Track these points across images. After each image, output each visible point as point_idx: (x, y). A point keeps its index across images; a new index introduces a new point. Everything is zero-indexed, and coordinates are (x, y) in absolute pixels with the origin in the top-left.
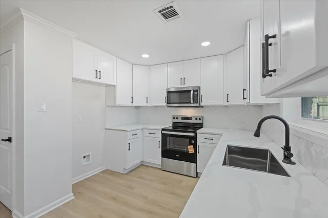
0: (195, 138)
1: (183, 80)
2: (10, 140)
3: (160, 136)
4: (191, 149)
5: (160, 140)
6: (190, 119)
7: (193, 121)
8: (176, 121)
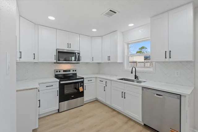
1: (69, 45)
3: (58, 86)
4: (81, 89)
7: (71, 72)
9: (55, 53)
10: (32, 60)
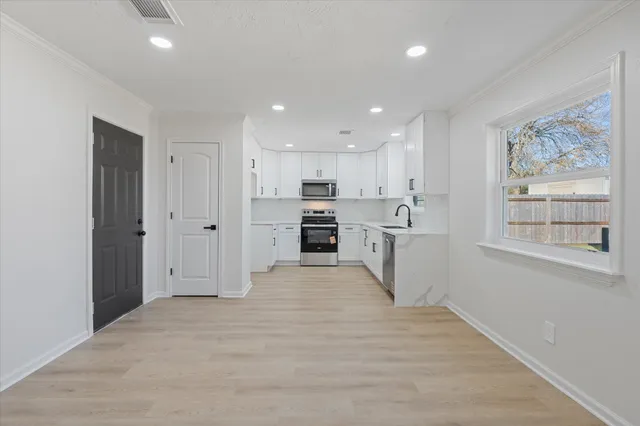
0: (336, 229)
1: (319, 173)
2: (213, 228)
3: (300, 230)
4: (332, 240)
5: (300, 234)
6: (323, 212)
7: (326, 214)
8: (307, 215)
9: (300, 186)
10: (272, 195)
